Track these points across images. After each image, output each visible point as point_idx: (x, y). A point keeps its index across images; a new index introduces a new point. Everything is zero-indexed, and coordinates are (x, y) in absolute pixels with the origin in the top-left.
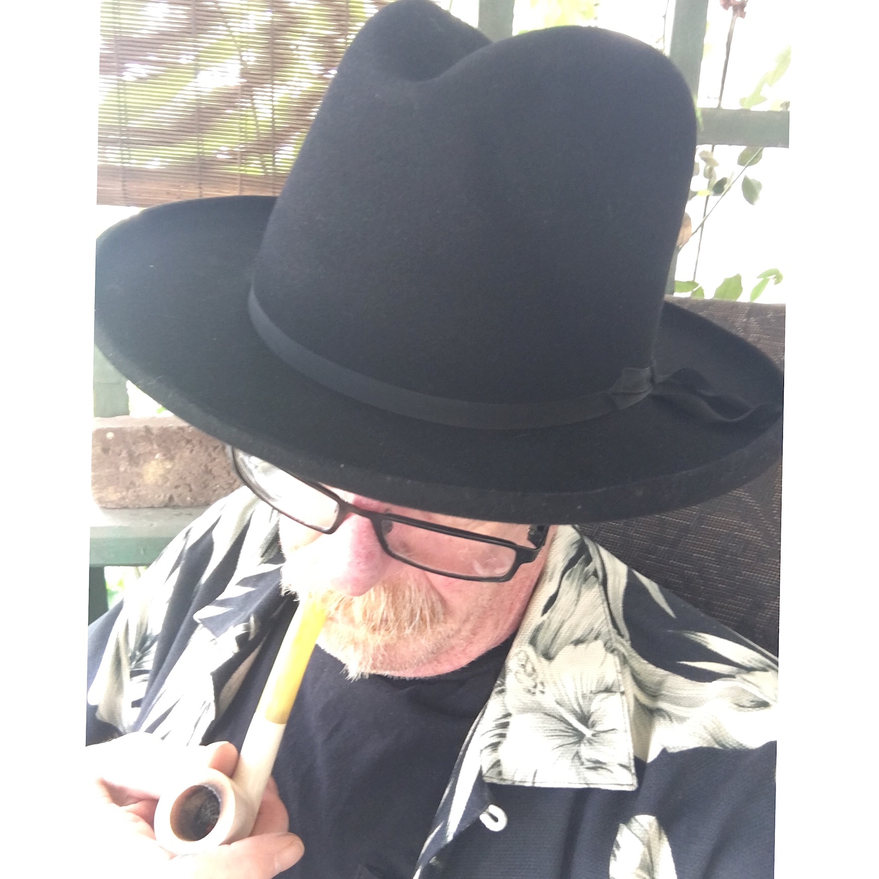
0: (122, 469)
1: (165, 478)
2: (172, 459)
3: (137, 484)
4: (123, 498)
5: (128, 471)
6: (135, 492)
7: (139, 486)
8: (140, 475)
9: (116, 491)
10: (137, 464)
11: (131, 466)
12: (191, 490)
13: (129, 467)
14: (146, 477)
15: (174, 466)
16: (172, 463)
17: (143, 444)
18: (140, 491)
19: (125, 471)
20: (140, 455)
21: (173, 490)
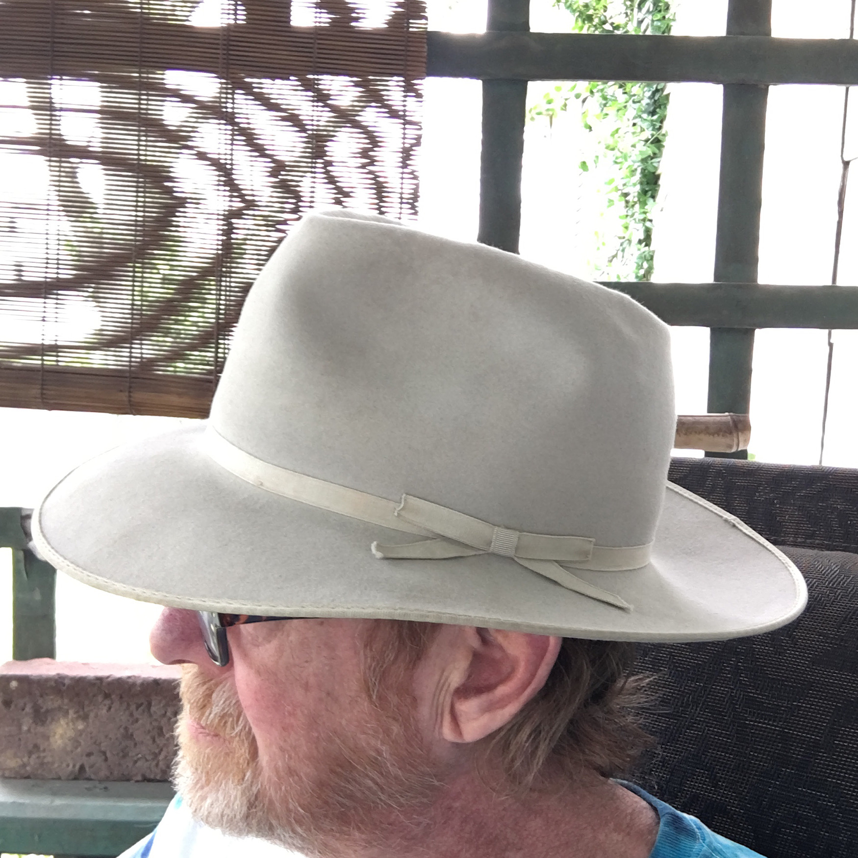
0: (25, 728)
1: (76, 742)
2: (85, 718)
3: (41, 749)
4: (24, 765)
5: (32, 730)
6: (38, 757)
7: (44, 750)
8: (47, 738)
9: (15, 756)
10: (43, 723)
11: (36, 724)
12: (106, 760)
13: (34, 725)
14: (52, 740)
15: (88, 726)
16: (85, 723)
17: (52, 697)
18: (44, 757)
19: (29, 730)
20: (47, 711)
21: (85, 758)
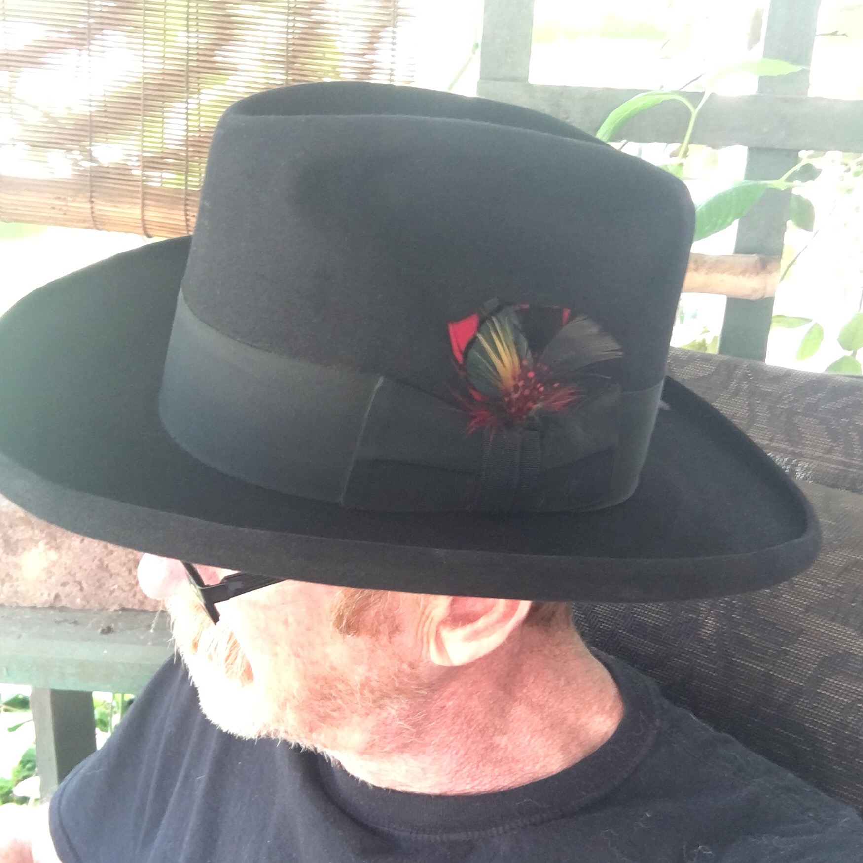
2: (57, 548)
5: (4, 559)
6: (11, 586)
7: (17, 580)
8: (18, 567)
10: (14, 553)
11: (8, 554)
12: (82, 589)
13: (5, 554)
14: (25, 570)
15: (60, 557)
16: (58, 555)
21: (60, 588)
